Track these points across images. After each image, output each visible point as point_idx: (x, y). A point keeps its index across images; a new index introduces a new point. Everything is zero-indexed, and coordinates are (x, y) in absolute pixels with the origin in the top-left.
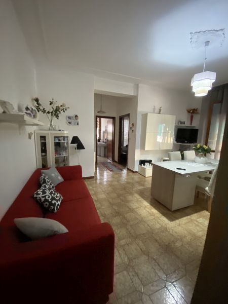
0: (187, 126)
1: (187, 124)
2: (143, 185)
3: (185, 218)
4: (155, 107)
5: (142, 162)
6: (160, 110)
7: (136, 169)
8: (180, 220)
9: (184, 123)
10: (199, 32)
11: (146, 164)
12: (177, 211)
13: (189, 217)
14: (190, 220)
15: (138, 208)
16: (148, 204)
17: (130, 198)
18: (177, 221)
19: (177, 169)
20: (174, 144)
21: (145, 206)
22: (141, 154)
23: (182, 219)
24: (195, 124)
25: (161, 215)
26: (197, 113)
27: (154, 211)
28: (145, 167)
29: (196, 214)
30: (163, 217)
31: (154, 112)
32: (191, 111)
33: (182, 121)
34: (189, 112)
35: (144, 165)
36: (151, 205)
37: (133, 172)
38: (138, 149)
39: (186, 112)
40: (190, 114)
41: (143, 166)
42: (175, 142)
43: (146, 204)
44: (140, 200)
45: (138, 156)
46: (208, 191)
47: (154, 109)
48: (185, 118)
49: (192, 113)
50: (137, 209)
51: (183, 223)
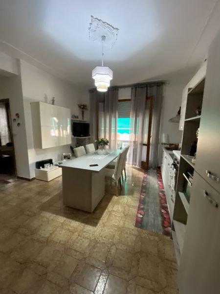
0: (80, 121)
1: (80, 119)
2: (48, 194)
3: (105, 214)
4: (46, 95)
5: (40, 164)
6: (53, 101)
7: (33, 174)
8: (102, 219)
9: (78, 117)
10: (99, 20)
11: (46, 165)
12: (96, 209)
13: (106, 211)
14: (109, 213)
15: (54, 232)
16: (65, 219)
17: (36, 223)
18: (101, 222)
19: (91, 166)
20: (72, 138)
21: (62, 224)
22: (37, 154)
23: (103, 216)
24: (87, 119)
25: (83, 224)
26: (86, 109)
27: (75, 224)
28: (45, 169)
29: (110, 204)
30: (86, 225)
31: (46, 102)
32: (82, 107)
33: (76, 115)
34: (80, 106)
35: (43, 167)
36: (68, 217)
37: (29, 180)
38: (31, 148)
39: (77, 106)
40: (81, 110)
41: (42, 169)
42: (73, 136)
43: (61, 219)
44: (52, 218)
45: (33, 157)
46: (115, 178)
47: (46, 98)
48: (77, 112)
49: (82, 108)
50: (53, 236)
51: (106, 220)
